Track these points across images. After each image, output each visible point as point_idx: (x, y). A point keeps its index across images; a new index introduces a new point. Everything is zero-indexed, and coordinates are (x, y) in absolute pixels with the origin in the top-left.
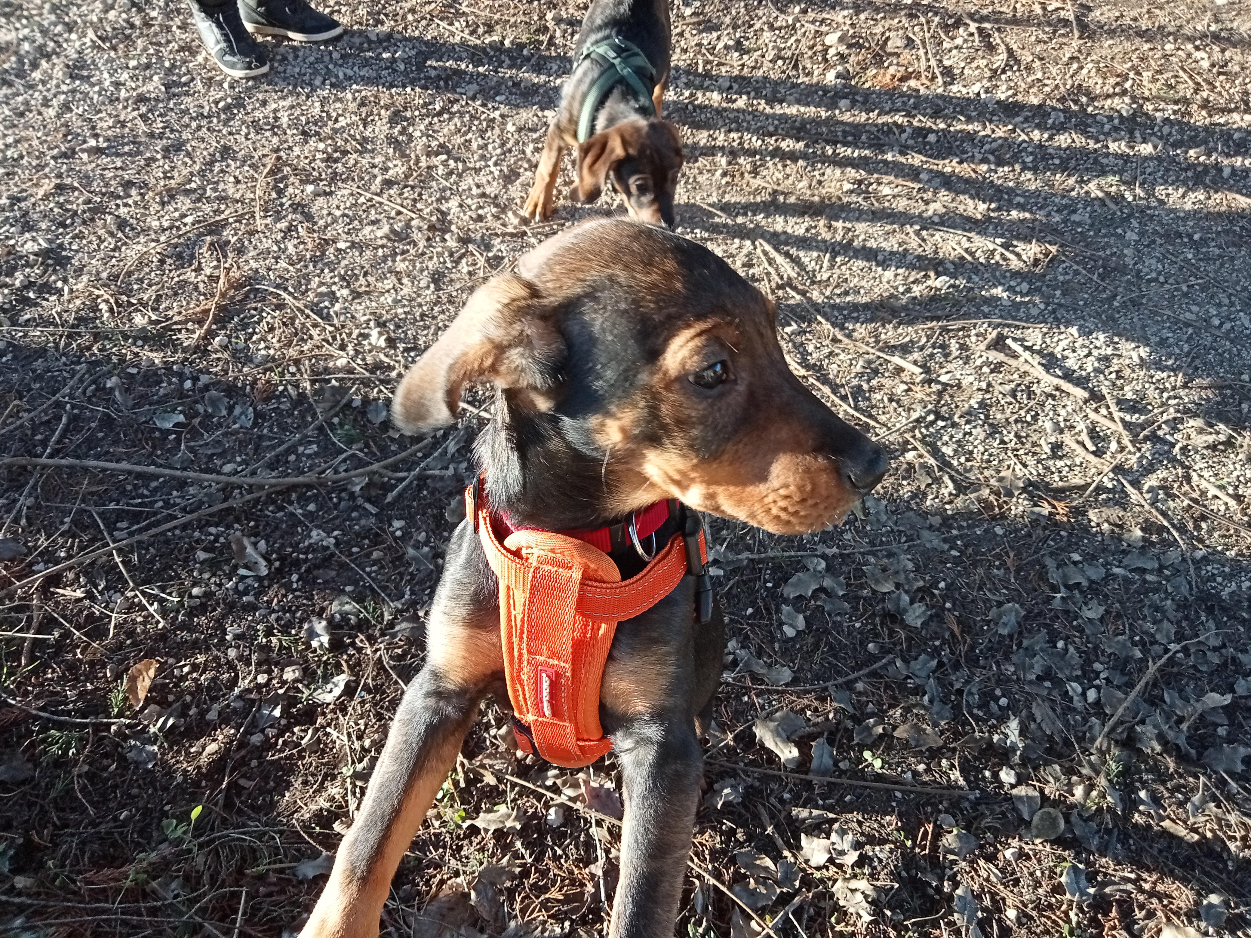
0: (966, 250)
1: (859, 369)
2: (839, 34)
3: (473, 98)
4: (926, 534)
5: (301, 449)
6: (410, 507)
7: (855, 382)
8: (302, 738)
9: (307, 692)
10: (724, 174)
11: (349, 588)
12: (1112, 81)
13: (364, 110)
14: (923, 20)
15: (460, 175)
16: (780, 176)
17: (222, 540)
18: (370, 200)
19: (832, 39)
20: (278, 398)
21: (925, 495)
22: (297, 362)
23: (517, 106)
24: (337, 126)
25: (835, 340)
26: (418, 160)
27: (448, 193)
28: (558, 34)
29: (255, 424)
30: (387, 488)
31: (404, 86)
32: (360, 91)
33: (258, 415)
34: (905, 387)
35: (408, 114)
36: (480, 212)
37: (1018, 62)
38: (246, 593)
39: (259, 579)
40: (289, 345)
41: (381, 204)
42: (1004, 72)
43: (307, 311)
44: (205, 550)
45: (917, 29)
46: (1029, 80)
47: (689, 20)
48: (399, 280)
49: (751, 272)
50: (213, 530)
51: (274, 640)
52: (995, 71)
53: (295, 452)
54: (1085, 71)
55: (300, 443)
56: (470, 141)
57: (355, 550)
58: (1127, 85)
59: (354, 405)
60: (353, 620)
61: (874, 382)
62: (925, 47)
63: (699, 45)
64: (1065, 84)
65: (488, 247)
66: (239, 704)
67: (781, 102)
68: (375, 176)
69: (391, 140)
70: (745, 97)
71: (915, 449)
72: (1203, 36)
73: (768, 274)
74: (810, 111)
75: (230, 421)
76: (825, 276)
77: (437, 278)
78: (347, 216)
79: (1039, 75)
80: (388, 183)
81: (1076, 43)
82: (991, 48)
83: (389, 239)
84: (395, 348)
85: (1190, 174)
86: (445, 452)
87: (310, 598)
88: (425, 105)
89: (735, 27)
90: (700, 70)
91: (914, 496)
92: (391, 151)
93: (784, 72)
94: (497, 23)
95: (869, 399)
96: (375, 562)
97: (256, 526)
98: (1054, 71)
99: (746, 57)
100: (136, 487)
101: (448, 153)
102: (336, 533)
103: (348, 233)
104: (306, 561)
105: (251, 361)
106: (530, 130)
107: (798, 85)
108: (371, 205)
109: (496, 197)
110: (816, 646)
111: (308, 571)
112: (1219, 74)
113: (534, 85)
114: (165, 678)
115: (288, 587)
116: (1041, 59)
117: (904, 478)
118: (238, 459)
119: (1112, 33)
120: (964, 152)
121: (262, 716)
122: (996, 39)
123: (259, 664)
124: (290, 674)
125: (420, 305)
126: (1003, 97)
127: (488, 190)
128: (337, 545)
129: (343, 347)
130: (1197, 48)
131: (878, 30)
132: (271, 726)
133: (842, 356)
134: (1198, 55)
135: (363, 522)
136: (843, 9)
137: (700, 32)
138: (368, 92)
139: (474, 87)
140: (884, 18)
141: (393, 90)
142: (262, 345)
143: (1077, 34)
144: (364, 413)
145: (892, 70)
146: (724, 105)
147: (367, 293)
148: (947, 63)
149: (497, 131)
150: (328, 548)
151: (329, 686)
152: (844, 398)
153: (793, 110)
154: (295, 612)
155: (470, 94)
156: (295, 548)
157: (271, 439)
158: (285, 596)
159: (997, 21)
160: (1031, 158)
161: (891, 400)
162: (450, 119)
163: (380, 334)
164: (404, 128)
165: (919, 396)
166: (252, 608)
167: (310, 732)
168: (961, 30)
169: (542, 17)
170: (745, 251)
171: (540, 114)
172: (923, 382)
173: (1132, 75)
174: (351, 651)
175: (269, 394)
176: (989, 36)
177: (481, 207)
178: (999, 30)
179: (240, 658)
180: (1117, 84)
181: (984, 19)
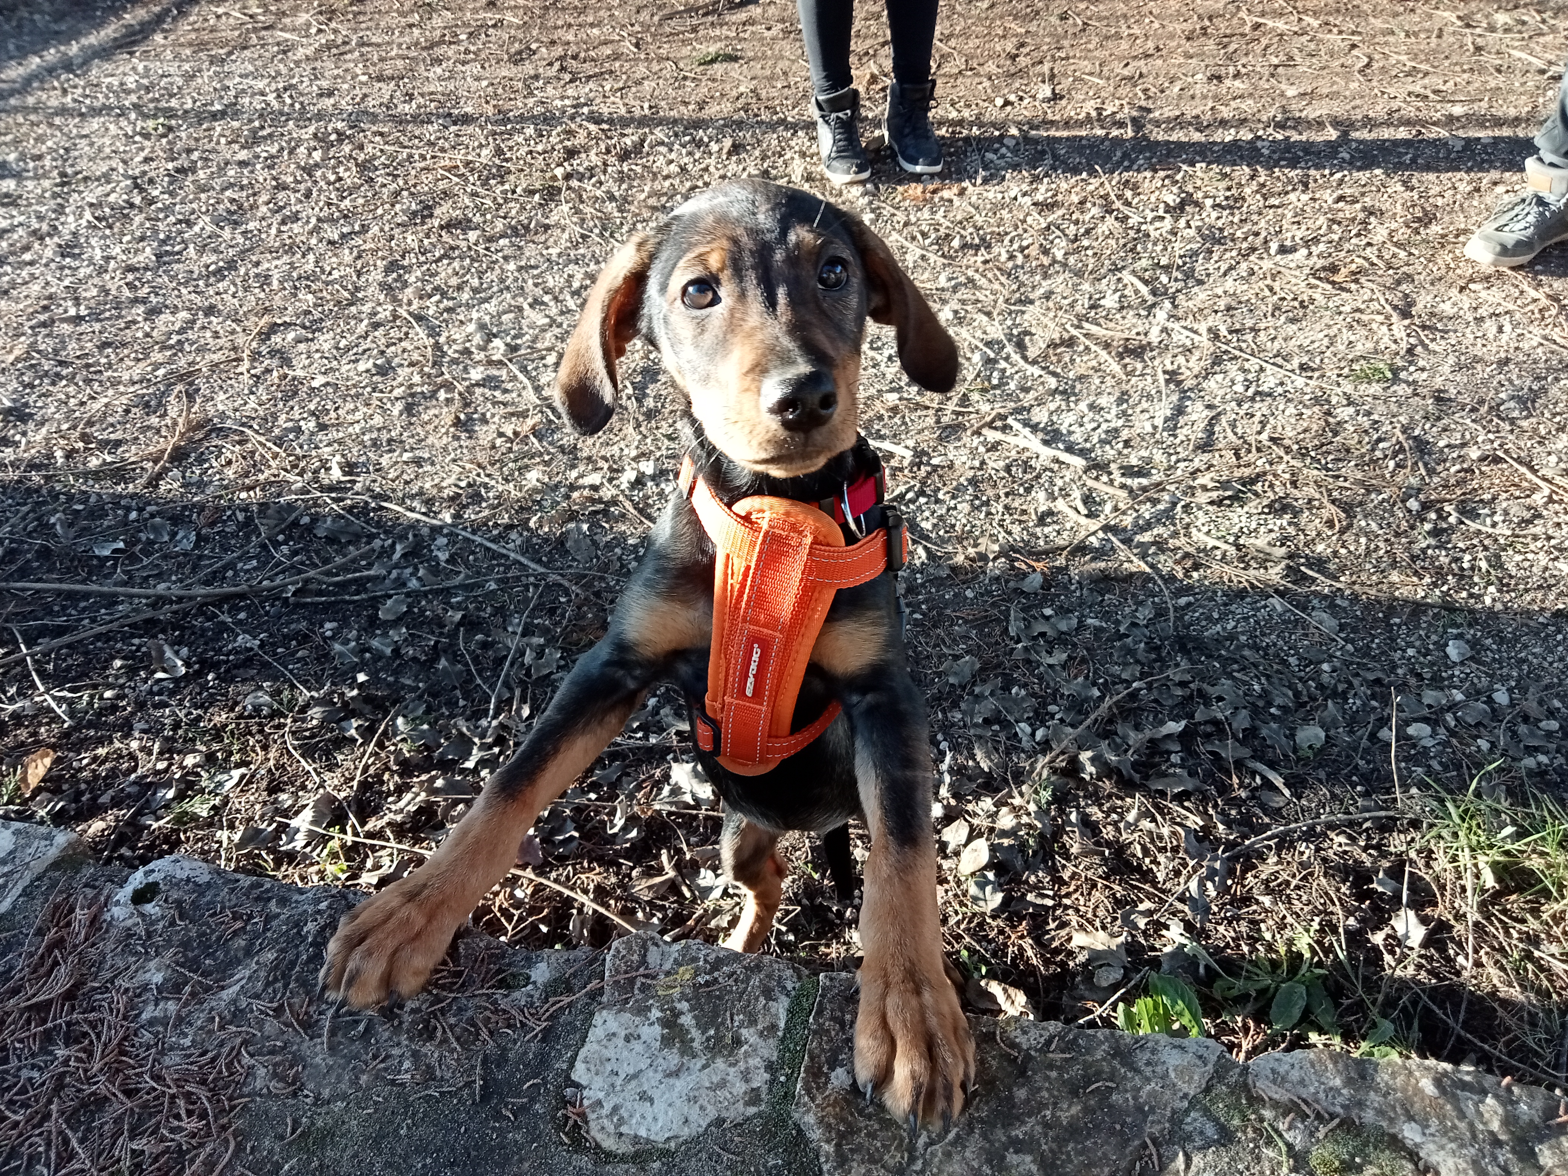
3: (477, 244)
5: (240, 565)
6: (346, 609)
9: (205, 775)
11: (266, 684)
13: (360, 262)
17: (143, 649)
20: (224, 521)
22: (250, 490)
23: (522, 247)
24: (330, 279)
26: (409, 303)
27: (436, 330)
29: (197, 545)
33: (201, 538)
38: (159, 693)
39: (175, 680)
40: (245, 475)
42: (1047, 175)
43: (270, 445)
44: (124, 658)
46: (1073, 180)
50: (136, 641)
51: (180, 732)
52: (1038, 175)
53: (234, 567)
55: (241, 558)
57: (280, 650)
59: (303, 522)
60: (266, 710)
66: (133, 788)
72: (1267, 127)
75: (171, 545)
80: (375, 326)
87: (227, 694)
88: (425, 253)
92: (382, 297)
96: (299, 660)
97: (182, 636)
100: (64, 608)
101: (442, 294)
102: (262, 636)
103: (325, 373)
104: (226, 661)
105: (202, 491)
111: (227, 670)
114: (61, 769)
115: (204, 686)
118: (174, 578)
121: (155, 798)
123: (161, 753)
124: (191, 760)
128: (262, 646)
129: (301, 474)
132: (164, 806)
135: (293, 625)
142: (217, 477)
144: (311, 530)
147: (336, 425)
150: (252, 649)
156: (219, 651)
157: (210, 558)
158: (199, 694)
159: (1049, 129)
162: (448, 265)
164: (399, 276)
166: (163, 705)
172: (912, 465)
173: (1185, 167)
175: (216, 519)
179: (142, 749)
180: (1168, 176)
181: (1036, 128)
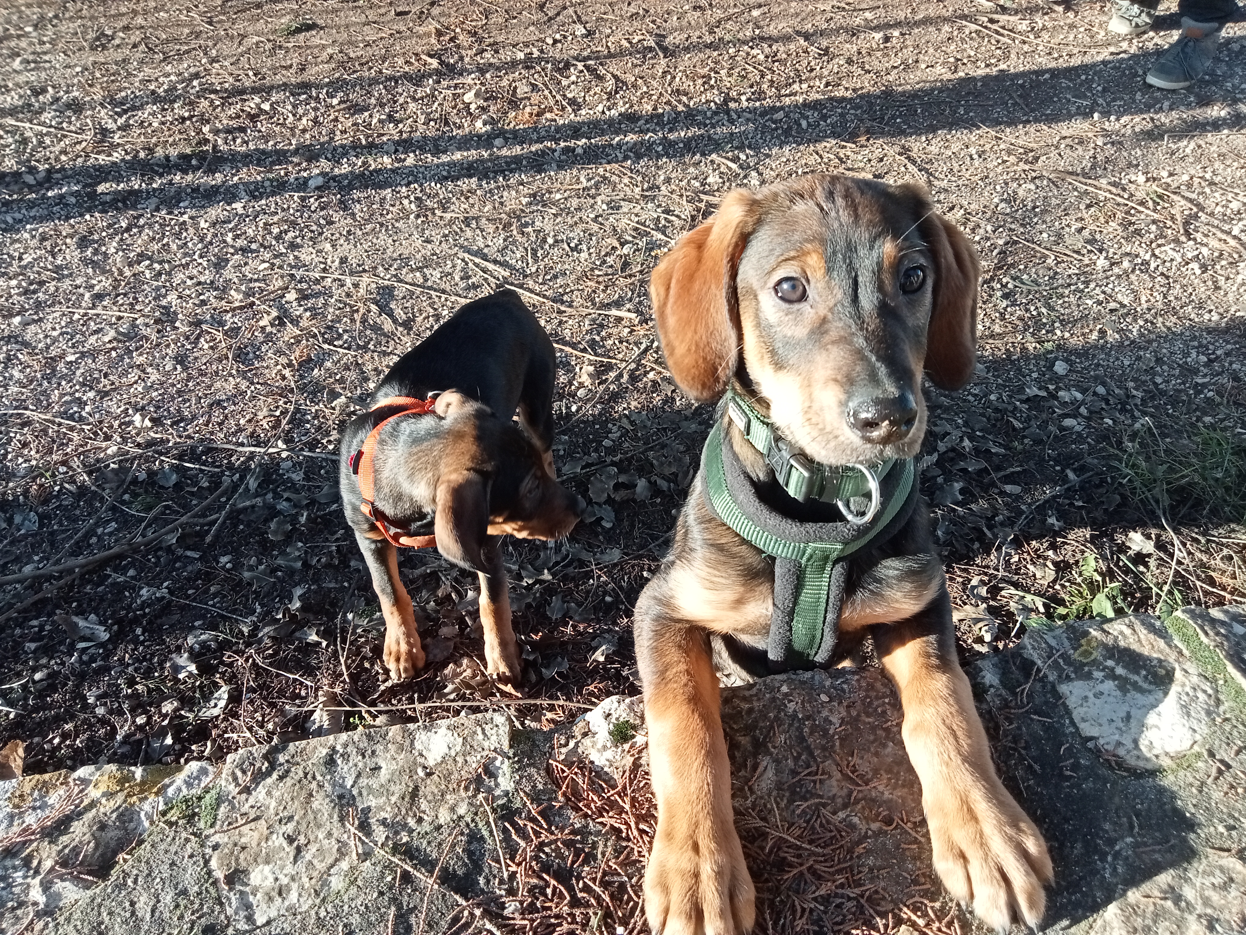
0: (637, 223)
1: (587, 327)
2: (473, 92)
3: (157, 209)
4: (685, 424)
5: (100, 531)
6: (232, 542)
7: (588, 337)
8: (204, 752)
9: (191, 716)
10: (418, 217)
11: (197, 624)
12: (700, 81)
13: (47, 244)
14: (538, 68)
15: (169, 274)
16: (466, 206)
17: (48, 627)
18: (86, 314)
19: (469, 97)
20: (57, 497)
21: (674, 400)
22: (64, 463)
23: (203, 207)
24: (23, 263)
25: (560, 312)
26: (121, 273)
27: (163, 291)
28: (220, 142)
29: (41, 526)
30: (202, 535)
31: (82, 215)
32: (36, 230)
33: (42, 517)
34: (628, 330)
35: (96, 237)
36: (202, 297)
37: (625, 83)
38: (93, 659)
39: (102, 645)
40: (50, 452)
41: (98, 315)
42: (617, 92)
43: (57, 420)
44: (32, 640)
45: (536, 76)
46: (638, 94)
47: (337, 108)
48: (144, 371)
49: (470, 282)
50: (35, 623)
51: (139, 687)
52: (610, 93)
53: (95, 534)
54: (678, 79)
55: (97, 525)
56: (168, 244)
57: (190, 592)
58: (712, 82)
59: (140, 479)
60: (213, 645)
61: (603, 333)
62: (547, 88)
63: (355, 124)
64: (666, 91)
65: (222, 323)
66: (125, 749)
67: (445, 152)
68: (83, 295)
69: (86, 262)
70: (412, 155)
71: (653, 369)
72: (753, 39)
73: (486, 280)
74: (473, 154)
75: (13, 530)
76: (534, 269)
77: (181, 360)
78: (67, 333)
79: (645, 89)
80: (99, 297)
81: (663, 62)
82: (601, 78)
83: (119, 341)
84: (163, 425)
85: (780, 131)
86: (247, 489)
87: (163, 642)
88: (110, 226)
89: (382, 105)
90: (364, 142)
91: (665, 402)
92: (90, 271)
93: (438, 130)
94: (156, 145)
95: (604, 346)
96: (215, 595)
97: (79, 605)
98: (655, 83)
99: (401, 126)
101: (150, 258)
102: (165, 584)
103: (73, 346)
104: (144, 615)
105: (14, 475)
106: (224, 222)
107: (454, 137)
108: (87, 319)
109: (212, 282)
110: (632, 526)
111: (150, 622)
112: (774, 62)
113: (212, 187)
114: (36, 755)
115: (136, 642)
116: (642, 78)
117: (653, 392)
118: (36, 558)
119: (687, 49)
120: (608, 155)
121: (154, 750)
122: (602, 71)
123: (133, 710)
124: (168, 707)
125: (173, 385)
126: (623, 110)
127: (202, 279)
128: (171, 592)
129: (107, 438)
130: (752, 48)
131: (505, 83)
132: (167, 754)
133: (570, 322)
134: (755, 52)
135: (190, 568)
136: (470, 73)
137: (352, 115)
138: (46, 228)
139: (154, 201)
140: (507, 73)
141: (72, 221)
142: (20, 460)
143: (662, 55)
144: (153, 483)
145: (528, 110)
146: (396, 165)
147: (114, 390)
148: (570, 96)
149: (191, 231)
150: (163, 598)
151: (212, 703)
152: (584, 350)
153: (458, 156)
154: (151, 659)
155: (153, 206)
156: (129, 608)
157: (64, 532)
158: (136, 649)
159: (597, 58)
160: (661, 147)
161: (621, 342)
162: (140, 232)
163: (143, 417)
164: (96, 250)
165: (642, 332)
166: (106, 670)
167: (209, 744)
168: (572, 69)
169: (199, 132)
170: (459, 268)
171: (228, 208)
172: (641, 323)
173: (712, 74)
174: (222, 669)
175: (46, 496)
176: (596, 70)
177: (201, 294)
178: (601, 64)
179: (111, 712)
180: (704, 83)
181: (589, 58)
